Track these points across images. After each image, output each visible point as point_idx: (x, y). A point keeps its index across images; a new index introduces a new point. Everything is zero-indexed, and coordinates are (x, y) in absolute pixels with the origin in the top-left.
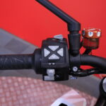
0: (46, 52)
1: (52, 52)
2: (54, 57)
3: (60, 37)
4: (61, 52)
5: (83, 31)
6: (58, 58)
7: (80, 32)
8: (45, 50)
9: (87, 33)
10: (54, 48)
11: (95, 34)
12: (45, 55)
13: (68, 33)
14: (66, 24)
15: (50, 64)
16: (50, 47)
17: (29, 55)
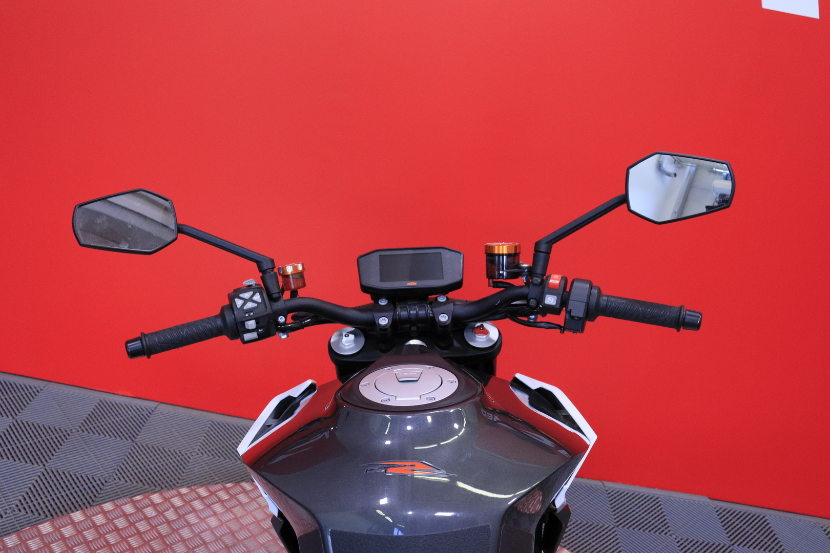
0: (239, 303)
1: (246, 301)
2: (250, 305)
3: (251, 282)
4: (257, 298)
5: (279, 269)
6: (255, 305)
7: (276, 270)
8: (236, 300)
9: (284, 270)
10: (247, 295)
11: (295, 268)
12: (239, 306)
13: (261, 274)
14: (255, 264)
15: (247, 315)
16: (241, 295)
17: (216, 317)
